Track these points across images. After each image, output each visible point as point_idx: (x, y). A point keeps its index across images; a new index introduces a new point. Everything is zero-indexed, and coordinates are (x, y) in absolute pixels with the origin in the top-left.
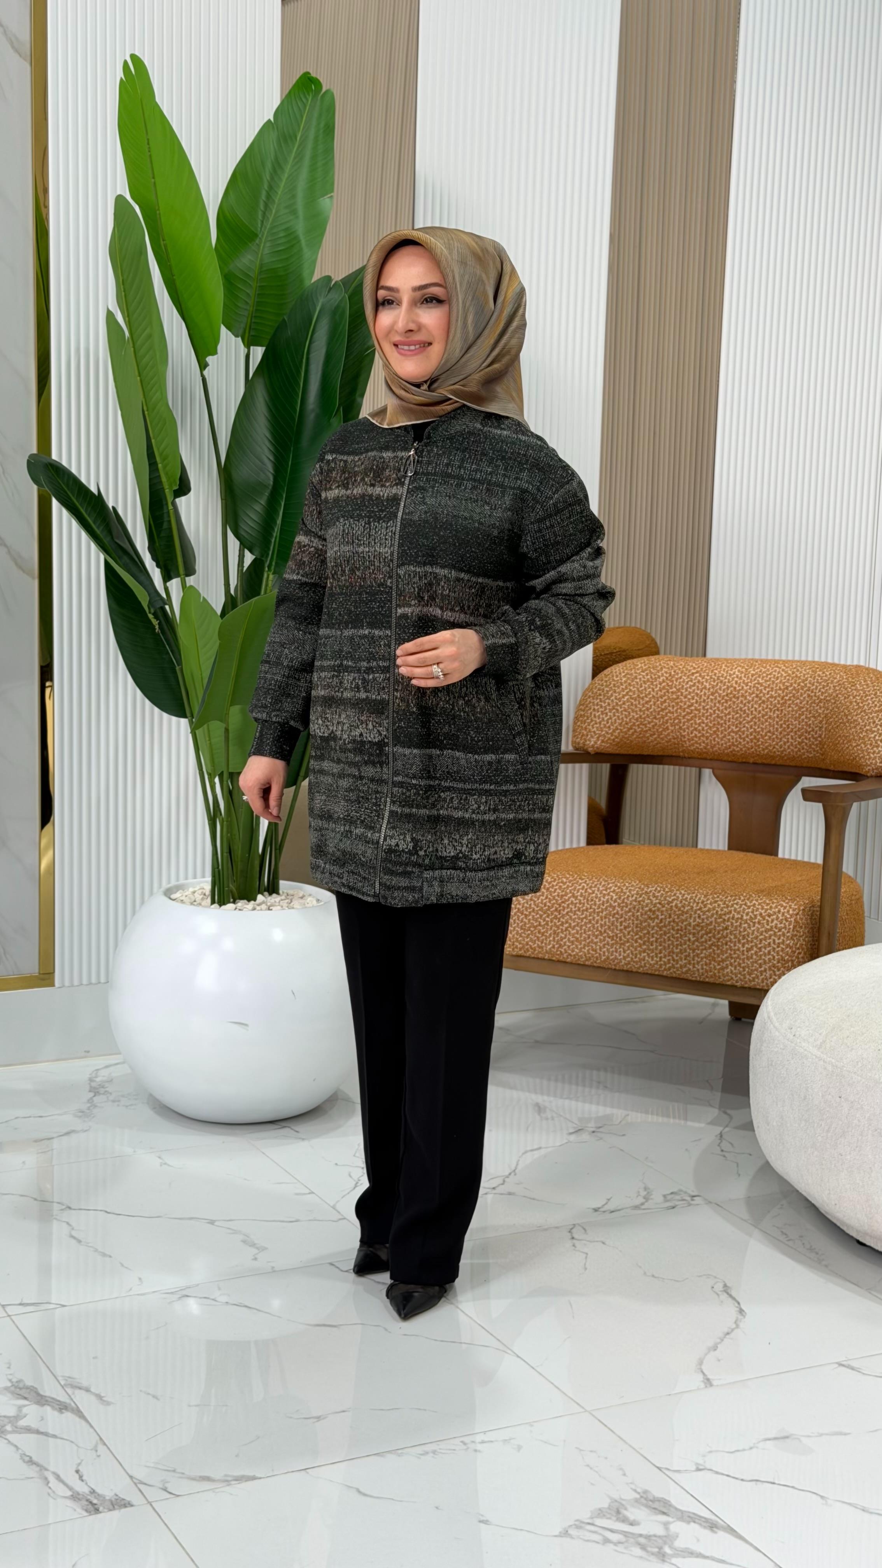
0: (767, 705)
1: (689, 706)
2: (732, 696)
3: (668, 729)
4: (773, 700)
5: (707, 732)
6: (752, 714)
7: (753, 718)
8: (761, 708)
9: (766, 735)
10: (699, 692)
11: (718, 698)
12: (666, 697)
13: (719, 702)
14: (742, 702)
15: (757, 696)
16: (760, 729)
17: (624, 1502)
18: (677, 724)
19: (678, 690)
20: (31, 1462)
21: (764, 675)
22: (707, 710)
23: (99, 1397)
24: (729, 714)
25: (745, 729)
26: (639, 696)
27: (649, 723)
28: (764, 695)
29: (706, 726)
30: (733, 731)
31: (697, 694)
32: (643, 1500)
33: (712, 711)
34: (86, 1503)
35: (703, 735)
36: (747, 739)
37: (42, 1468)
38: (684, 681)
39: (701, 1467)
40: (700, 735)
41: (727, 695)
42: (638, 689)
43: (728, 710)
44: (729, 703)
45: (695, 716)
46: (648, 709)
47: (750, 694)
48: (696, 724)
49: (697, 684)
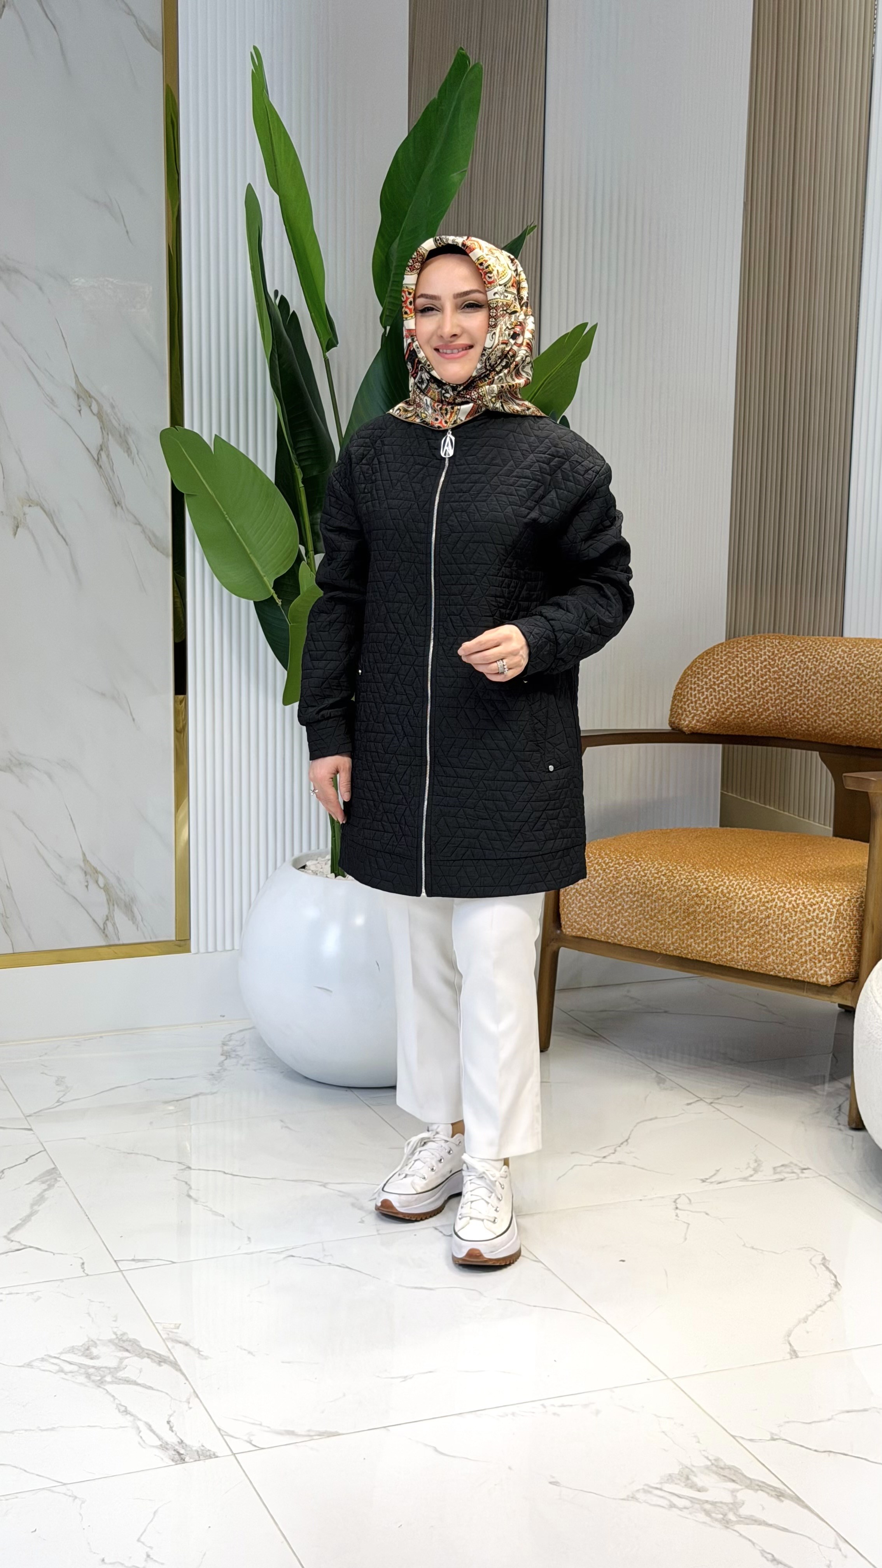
0: (868, 687)
1: (791, 686)
2: (833, 676)
3: (769, 710)
4: (873, 681)
5: (808, 714)
6: (852, 696)
7: (853, 700)
8: (861, 690)
9: (866, 718)
10: (801, 672)
11: (819, 678)
12: (767, 677)
13: (820, 683)
14: (842, 683)
15: (858, 678)
16: (859, 712)
17: (694, 1469)
18: (778, 705)
19: (780, 669)
20: (125, 1411)
21: (867, 655)
22: (809, 690)
24: (830, 695)
25: (845, 711)
26: (738, 675)
27: (749, 703)
28: (865, 676)
29: (807, 707)
30: (834, 714)
31: (799, 674)
32: (714, 1468)
33: (813, 692)
34: (174, 1453)
35: (804, 717)
36: (847, 722)
37: (135, 1417)
38: (786, 661)
39: (776, 1437)
40: (802, 716)
41: (828, 675)
42: (738, 668)
43: (829, 691)
44: (830, 684)
45: (797, 696)
46: (747, 689)
47: (851, 675)
48: (797, 704)
49: (800, 664)
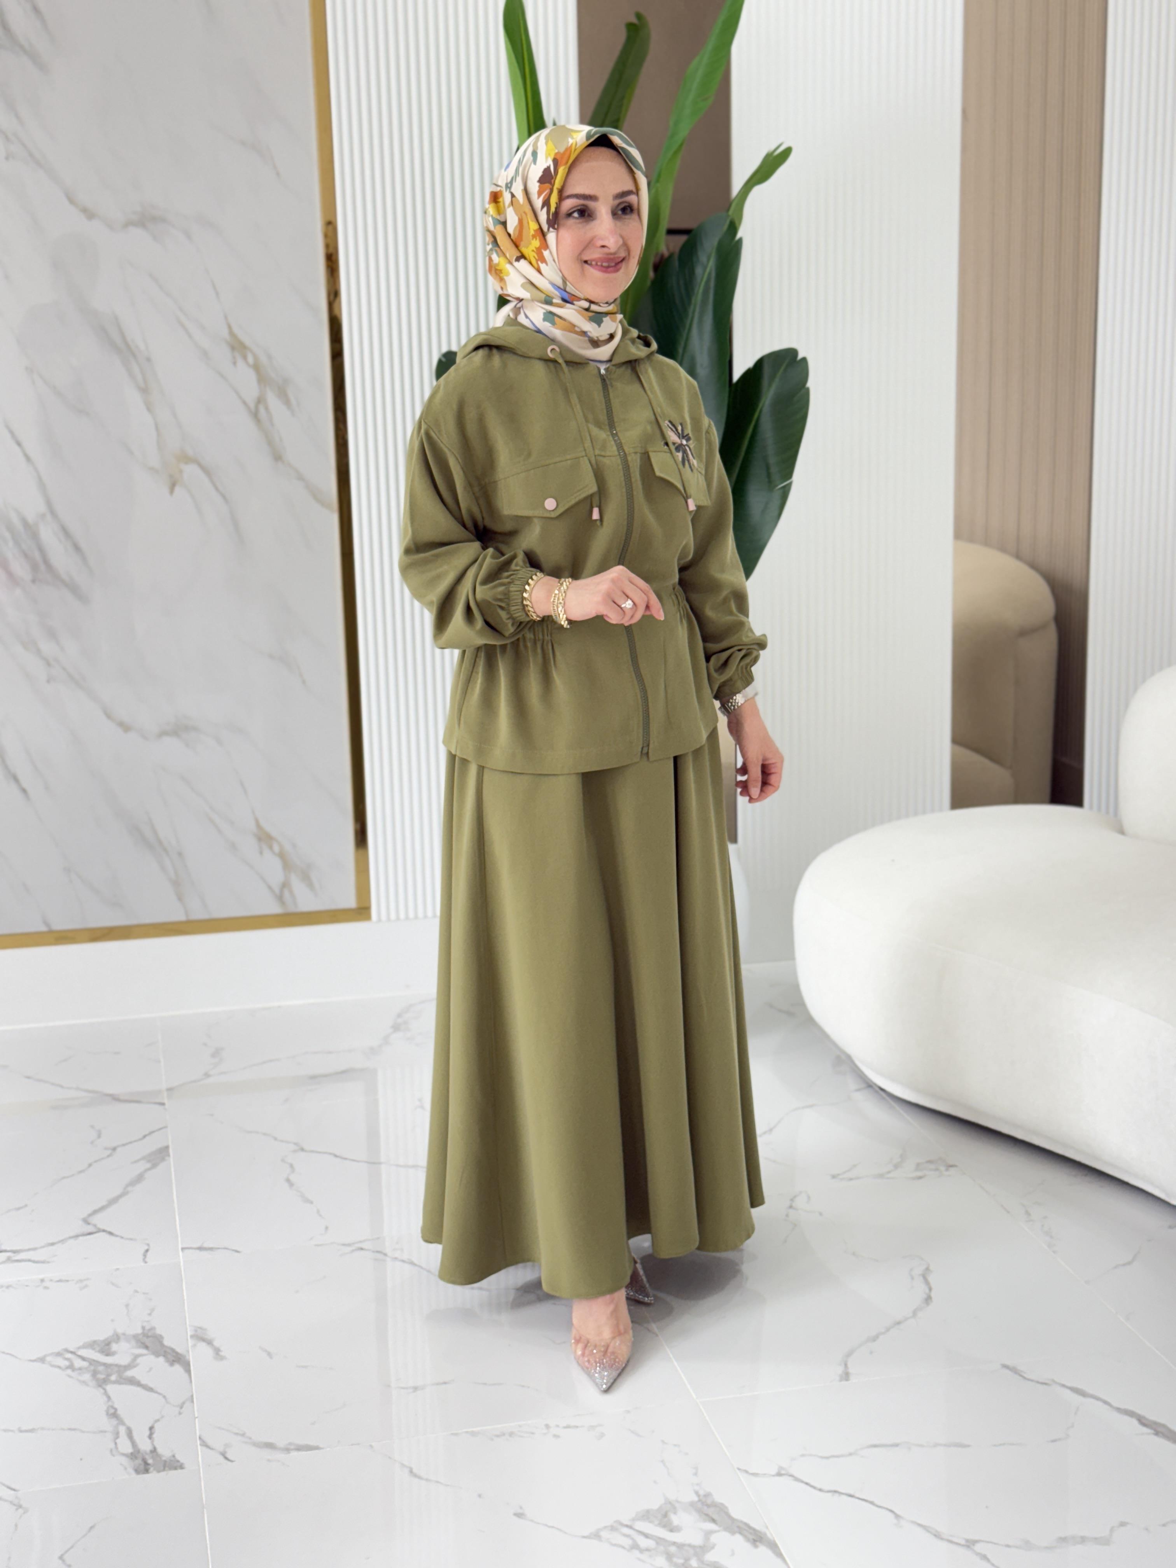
17: (677, 1505)
20: (114, 1414)
23: (217, 1351)
32: (699, 1505)
34: (142, 1463)
37: (121, 1422)
39: (783, 1472)
